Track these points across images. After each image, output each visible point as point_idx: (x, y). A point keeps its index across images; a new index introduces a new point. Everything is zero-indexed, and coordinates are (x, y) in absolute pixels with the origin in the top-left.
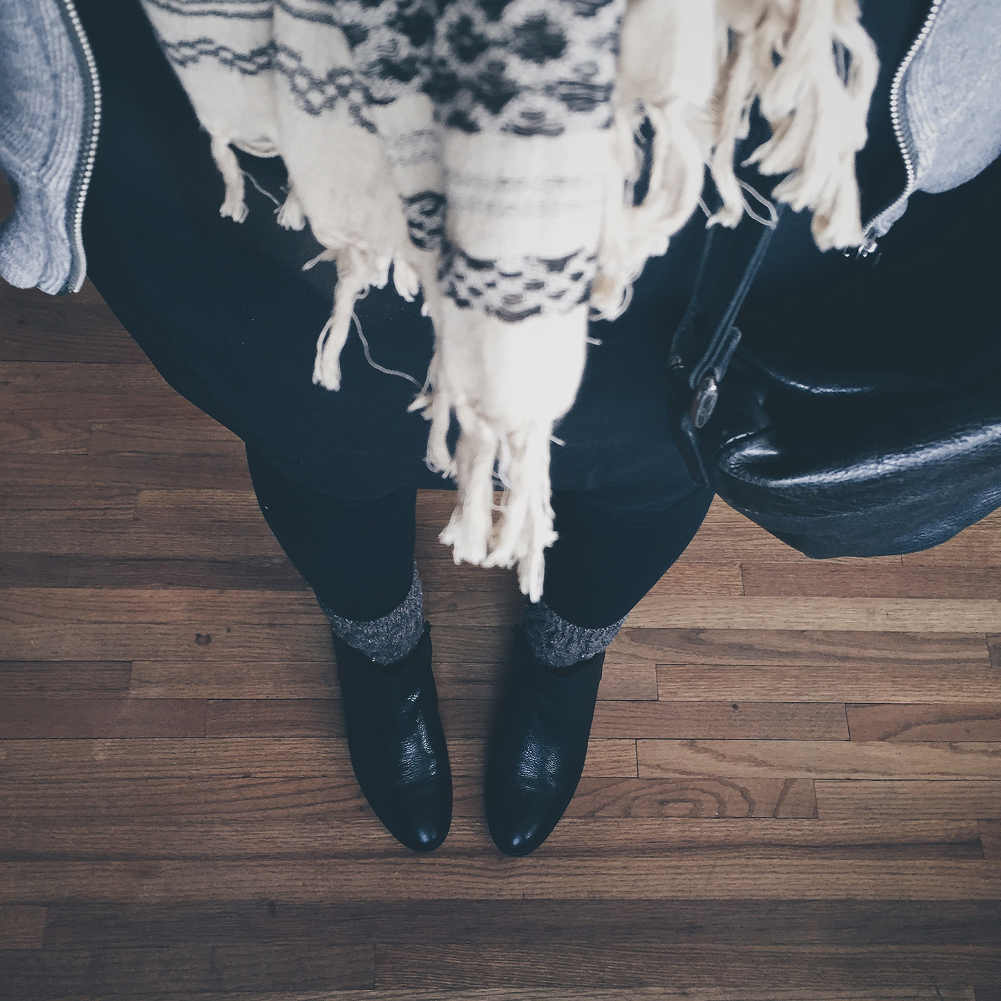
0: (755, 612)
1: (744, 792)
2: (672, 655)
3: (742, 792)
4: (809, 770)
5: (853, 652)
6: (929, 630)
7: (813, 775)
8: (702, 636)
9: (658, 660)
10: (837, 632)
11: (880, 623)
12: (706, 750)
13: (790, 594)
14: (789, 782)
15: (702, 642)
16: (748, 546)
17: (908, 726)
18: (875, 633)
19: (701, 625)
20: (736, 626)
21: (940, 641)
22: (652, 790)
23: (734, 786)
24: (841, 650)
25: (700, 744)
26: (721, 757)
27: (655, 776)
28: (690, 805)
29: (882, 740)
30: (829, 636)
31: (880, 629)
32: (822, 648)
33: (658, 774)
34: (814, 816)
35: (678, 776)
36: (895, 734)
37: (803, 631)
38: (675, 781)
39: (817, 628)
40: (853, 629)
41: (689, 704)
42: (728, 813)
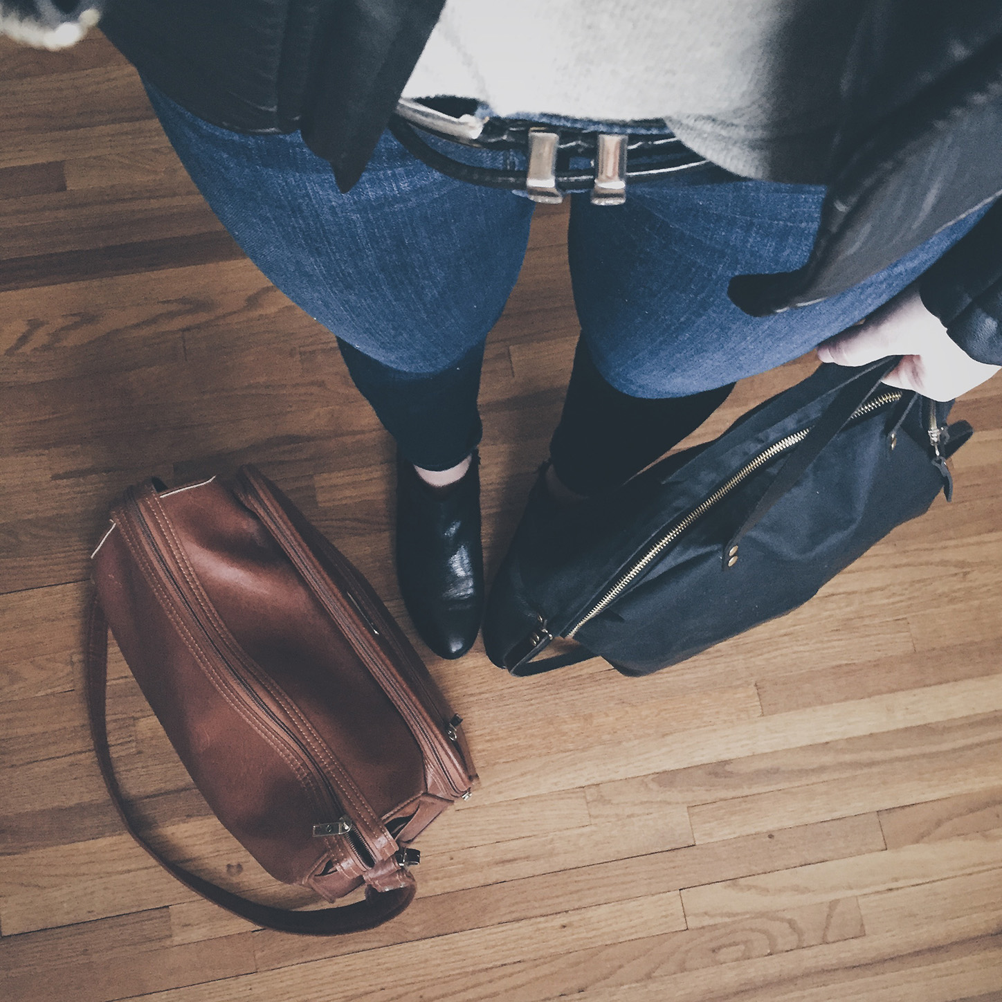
0: (776, 732)
1: (791, 923)
2: (702, 794)
3: (790, 923)
4: (851, 888)
5: (878, 755)
6: (950, 717)
7: (856, 892)
8: (728, 768)
9: (689, 803)
10: (860, 738)
11: (901, 720)
12: (749, 888)
13: (809, 705)
14: (833, 905)
15: (729, 775)
16: (759, 661)
17: (939, 824)
18: (898, 731)
19: (725, 757)
20: (759, 751)
21: (961, 727)
22: (703, 939)
23: (782, 920)
24: (865, 756)
25: (742, 881)
26: (765, 891)
27: (705, 923)
28: (742, 947)
29: (917, 842)
30: (852, 743)
31: (901, 726)
32: (848, 758)
33: (707, 921)
34: (861, 934)
35: (727, 920)
36: (929, 834)
37: (827, 743)
38: (725, 925)
39: (838, 737)
40: (875, 731)
41: (726, 843)
42: (780, 947)
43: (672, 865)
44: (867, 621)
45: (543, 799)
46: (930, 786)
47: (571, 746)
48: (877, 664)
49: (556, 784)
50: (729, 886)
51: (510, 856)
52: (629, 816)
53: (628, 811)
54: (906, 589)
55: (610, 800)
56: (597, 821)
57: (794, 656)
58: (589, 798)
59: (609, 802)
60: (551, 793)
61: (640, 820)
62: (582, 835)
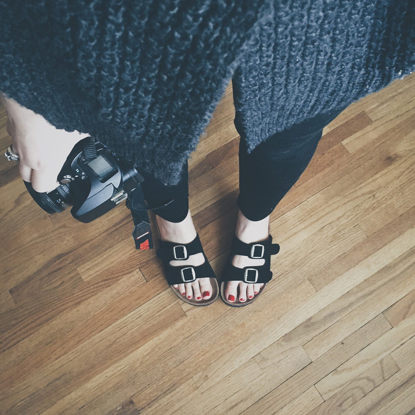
43: (306, 375)
44: (343, 232)
45: (238, 370)
46: (399, 292)
47: (241, 341)
48: (355, 249)
49: (241, 361)
50: (334, 373)
51: (234, 404)
52: (278, 362)
53: (277, 360)
54: (353, 212)
55: (268, 358)
56: (266, 370)
57: (319, 260)
58: (258, 361)
59: (268, 359)
60: (240, 367)
61: (284, 361)
62: (262, 379)
